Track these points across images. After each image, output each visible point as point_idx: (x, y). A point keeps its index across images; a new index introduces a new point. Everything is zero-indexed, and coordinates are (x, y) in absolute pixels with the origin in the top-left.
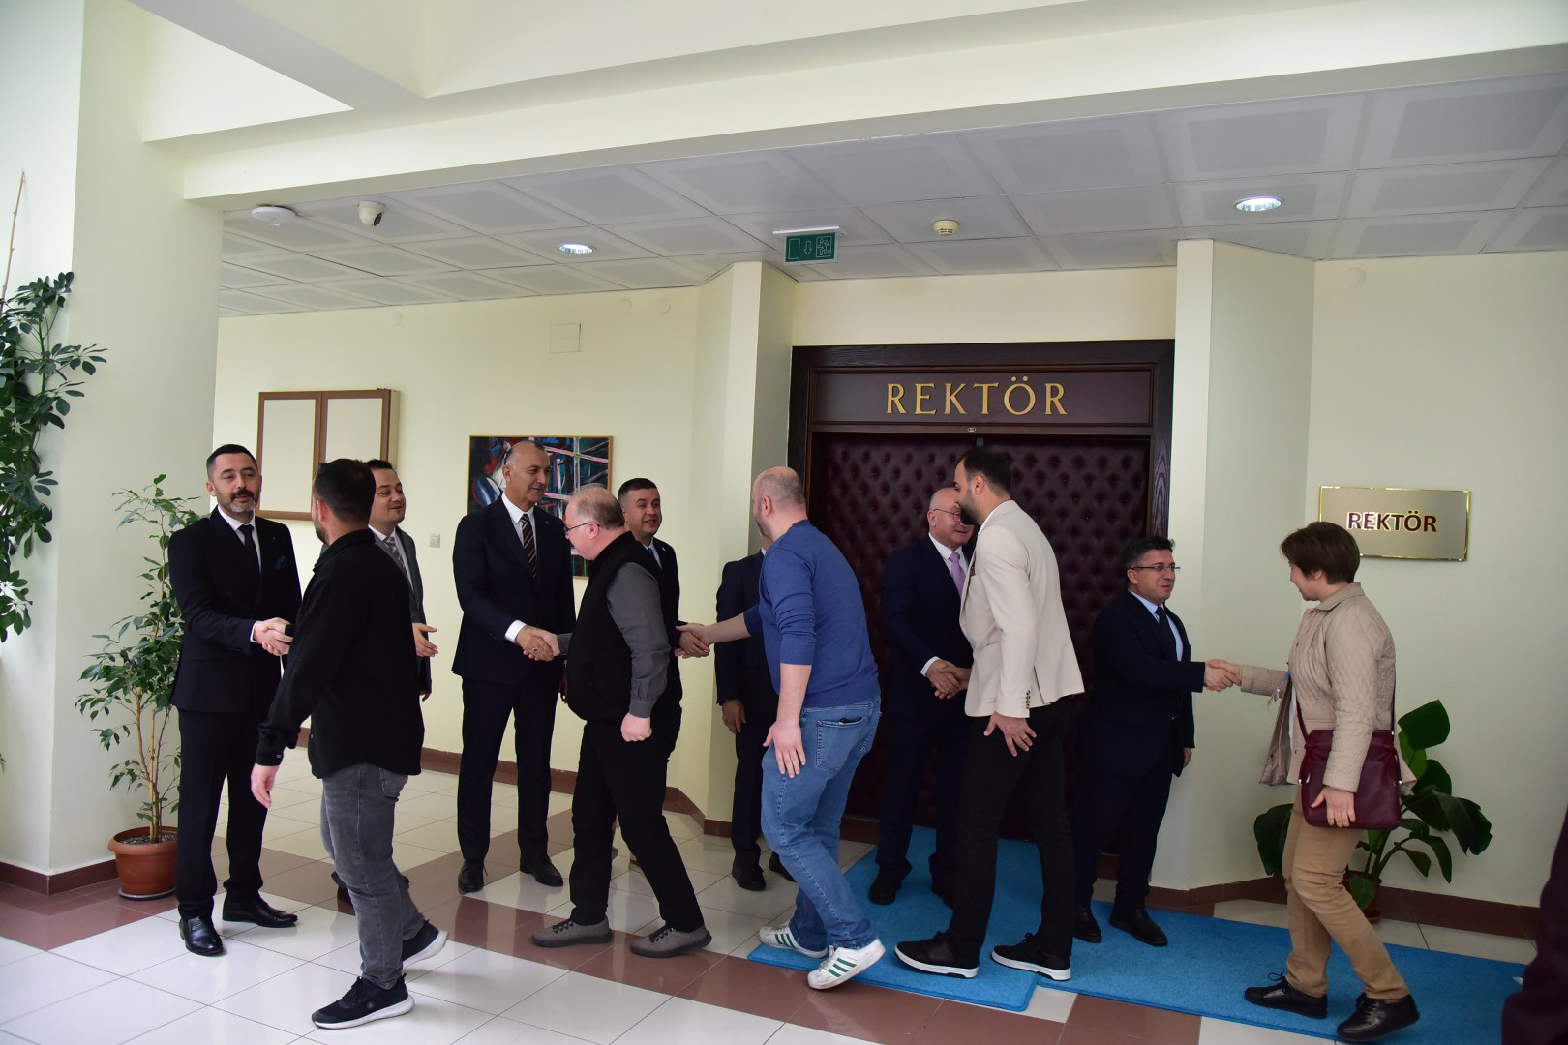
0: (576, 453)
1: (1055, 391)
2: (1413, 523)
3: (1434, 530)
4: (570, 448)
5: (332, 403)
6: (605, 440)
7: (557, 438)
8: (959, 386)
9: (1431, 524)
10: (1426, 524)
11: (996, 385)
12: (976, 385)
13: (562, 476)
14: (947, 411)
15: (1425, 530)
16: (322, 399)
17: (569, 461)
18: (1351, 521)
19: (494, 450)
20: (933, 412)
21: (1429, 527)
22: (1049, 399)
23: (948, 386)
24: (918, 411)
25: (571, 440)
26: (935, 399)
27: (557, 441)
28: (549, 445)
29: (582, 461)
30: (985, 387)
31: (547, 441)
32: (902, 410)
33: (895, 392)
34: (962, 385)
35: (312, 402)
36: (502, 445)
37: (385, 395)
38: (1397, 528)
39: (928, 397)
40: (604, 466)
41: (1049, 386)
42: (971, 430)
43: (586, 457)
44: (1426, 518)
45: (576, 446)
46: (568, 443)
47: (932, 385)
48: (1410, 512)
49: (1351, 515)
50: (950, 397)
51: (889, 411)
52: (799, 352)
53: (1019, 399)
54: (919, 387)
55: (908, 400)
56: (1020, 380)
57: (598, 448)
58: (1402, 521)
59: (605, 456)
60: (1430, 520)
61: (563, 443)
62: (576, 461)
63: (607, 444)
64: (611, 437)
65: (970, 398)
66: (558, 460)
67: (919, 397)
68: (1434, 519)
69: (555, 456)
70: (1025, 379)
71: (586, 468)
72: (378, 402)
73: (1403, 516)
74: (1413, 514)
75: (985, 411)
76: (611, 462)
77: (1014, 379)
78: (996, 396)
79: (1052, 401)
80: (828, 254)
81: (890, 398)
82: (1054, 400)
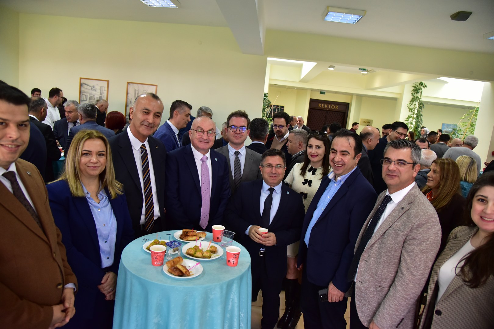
17: (278, 108)
26: (324, 106)
28: (276, 106)
29: (280, 109)
40: (283, 109)
45: (279, 107)
55: (321, 106)
59: (284, 108)
61: (278, 106)
62: (279, 108)
64: (285, 106)
69: (276, 108)
78: (331, 106)
82: (337, 107)
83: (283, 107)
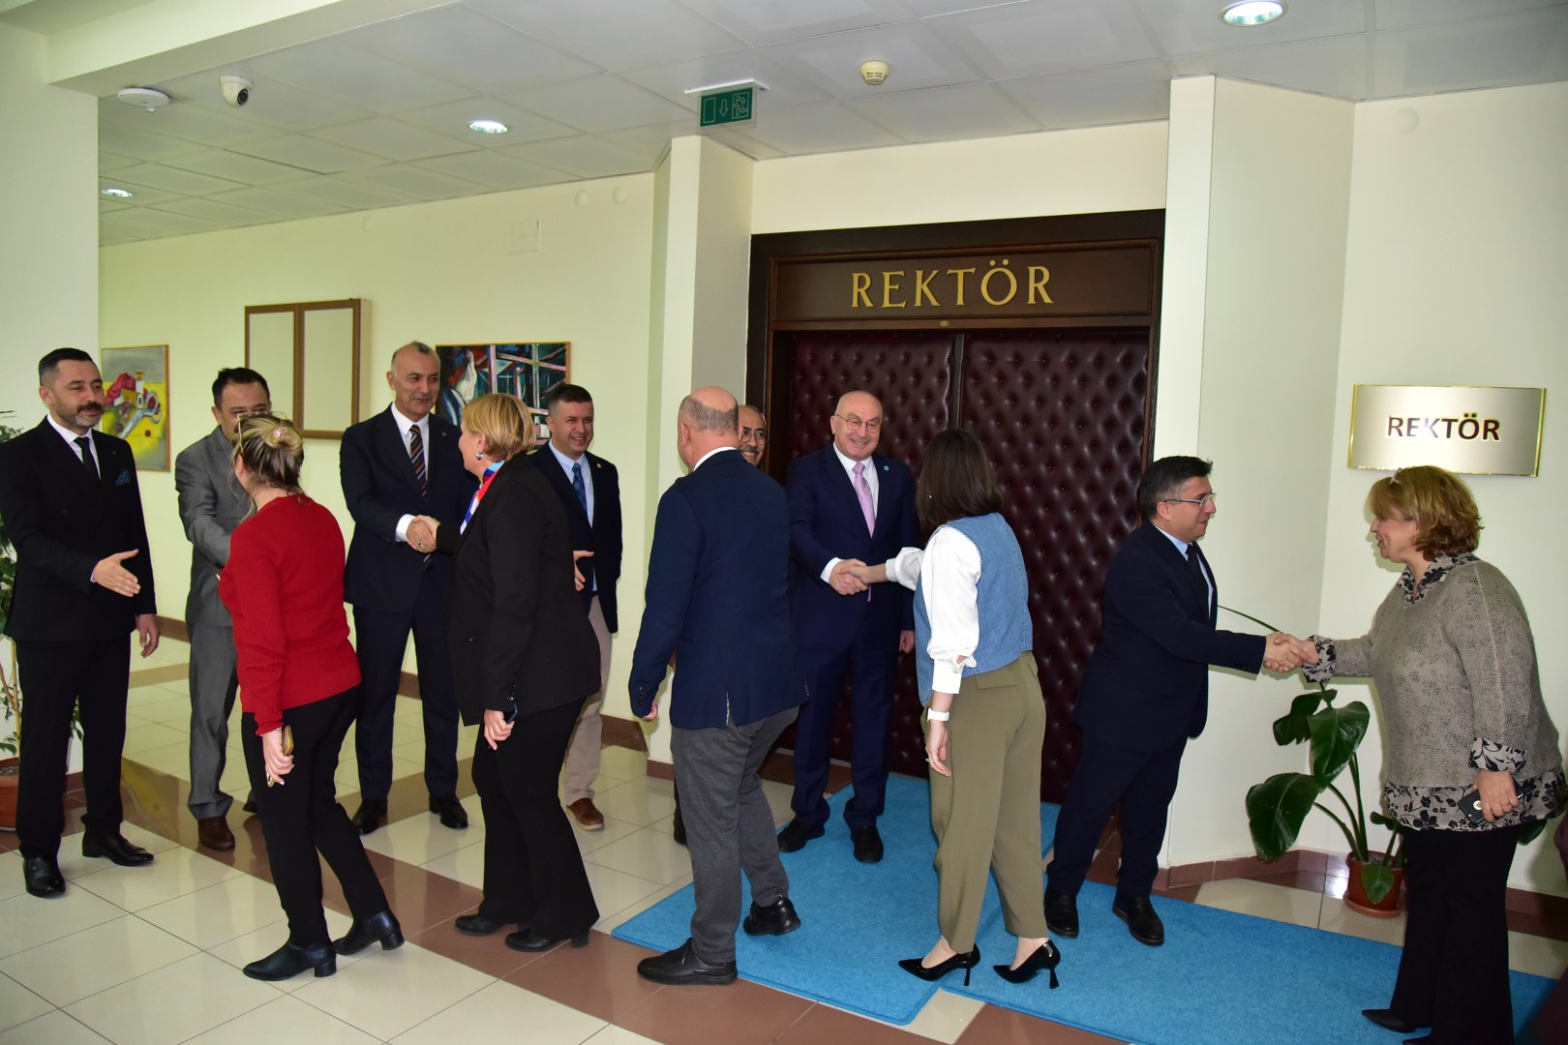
0: (535, 361)
1: (1039, 276)
2: (1469, 429)
3: (1496, 438)
4: (529, 356)
5: (309, 315)
6: (562, 345)
7: (517, 346)
8: (931, 274)
9: (1493, 431)
10: (1486, 430)
11: (973, 270)
12: (950, 272)
13: (522, 386)
14: (918, 303)
15: (1485, 437)
16: (299, 310)
17: (528, 369)
18: (1391, 427)
19: (458, 360)
20: (903, 305)
21: (1490, 434)
22: (1032, 285)
23: (919, 274)
24: (886, 304)
25: (530, 346)
26: (906, 290)
27: (517, 349)
28: (509, 353)
29: (542, 370)
30: (961, 273)
31: (507, 349)
32: (868, 304)
33: (861, 283)
34: (935, 272)
35: (289, 316)
36: (465, 354)
37: (354, 304)
38: (1448, 436)
39: (897, 287)
40: (562, 374)
41: (1032, 270)
42: (944, 324)
43: (545, 365)
44: (1487, 422)
45: (535, 353)
46: (527, 350)
47: (902, 273)
48: (1466, 415)
49: (1391, 419)
50: (921, 287)
51: (855, 304)
52: (759, 241)
53: (999, 286)
54: (887, 276)
55: (875, 292)
56: (999, 264)
57: (557, 355)
58: (1455, 426)
59: (563, 362)
60: (1491, 426)
61: (523, 350)
62: (535, 370)
63: (564, 351)
64: (569, 343)
65: (943, 287)
66: (518, 369)
67: (887, 287)
68: (1497, 425)
69: (515, 364)
70: (1006, 262)
71: (544, 377)
72: (349, 312)
73: (1456, 420)
74: (1470, 417)
75: (960, 301)
76: (569, 369)
77: (993, 263)
78: (972, 282)
79: (1036, 288)
80: (745, 114)
81: (856, 290)
82: (1039, 285)
83: (558, 353)
